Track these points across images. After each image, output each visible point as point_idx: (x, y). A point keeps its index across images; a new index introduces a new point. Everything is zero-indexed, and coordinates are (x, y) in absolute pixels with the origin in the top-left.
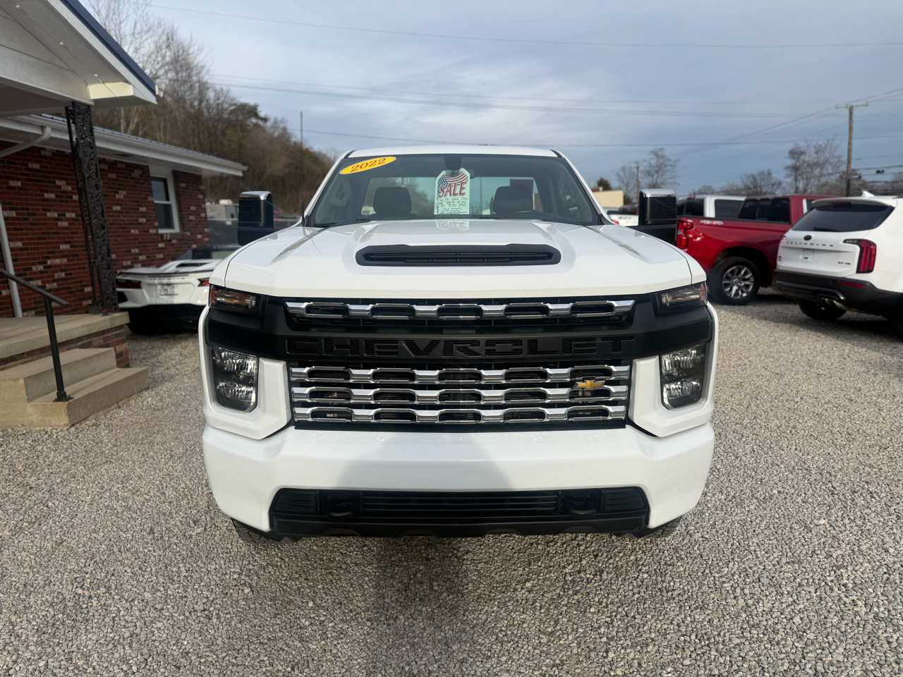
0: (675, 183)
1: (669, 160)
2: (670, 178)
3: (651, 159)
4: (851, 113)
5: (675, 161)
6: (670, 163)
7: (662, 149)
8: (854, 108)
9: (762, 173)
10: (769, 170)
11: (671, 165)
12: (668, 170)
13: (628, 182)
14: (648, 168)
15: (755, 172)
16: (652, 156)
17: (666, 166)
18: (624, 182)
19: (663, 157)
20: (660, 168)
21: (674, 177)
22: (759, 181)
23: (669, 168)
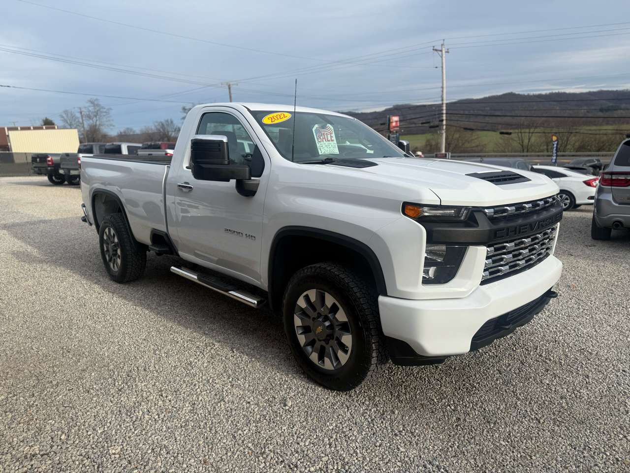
0: (111, 125)
1: (103, 108)
2: (107, 122)
3: (90, 106)
4: (230, 88)
5: (108, 109)
6: (105, 110)
7: (96, 100)
8: (231, 86)
9: (167, 121)
10: (171, 119)
11: (105, 112)
12: (104, 116)
13: (71, 123)
14: (88, 113)
15: (163, 120)
16: (89, 104)
17: (101, 112)
18: (67, 123)
19: (98, 105)
20: (97, 114)
21: (109, 121)
22: (166, 126)
23: (105, 114)
